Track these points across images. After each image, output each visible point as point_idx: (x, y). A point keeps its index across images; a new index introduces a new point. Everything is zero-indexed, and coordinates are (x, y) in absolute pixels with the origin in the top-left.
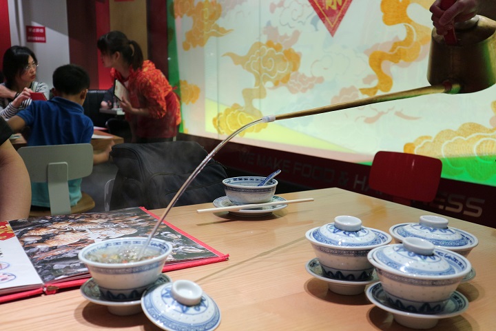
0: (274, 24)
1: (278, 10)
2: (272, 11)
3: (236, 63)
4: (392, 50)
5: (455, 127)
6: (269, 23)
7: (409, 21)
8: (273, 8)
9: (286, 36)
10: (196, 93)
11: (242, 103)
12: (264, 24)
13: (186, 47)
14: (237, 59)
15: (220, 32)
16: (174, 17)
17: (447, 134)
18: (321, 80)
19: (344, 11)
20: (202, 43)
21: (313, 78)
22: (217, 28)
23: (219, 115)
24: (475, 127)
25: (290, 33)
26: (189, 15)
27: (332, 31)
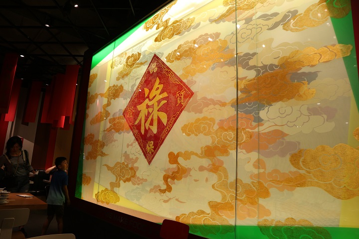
0: (128, 153)
1: (130, 147)
2: (128, 147)
3: (108, 170)
4: (172, 175)
5: (195, 211)
6: (126, 152)
7: (179, 164)
8: (128, 146)
9: (132, 159)
10: (89, 181)
11: (109, 188)
12: (123, 152)
13: (87, 159)
14: (109, 168)
15: (103, 154)
16: (84, 144)
17: (192, 213)
18: (146, 180)
19: (155, 155)
20: (95, 158)
21: (143, 179)
22: (102, 152)
23: (98, 192)
24: (203, 212)
25: (134, 158)
26: (90, 144)
27: (149, 162)
